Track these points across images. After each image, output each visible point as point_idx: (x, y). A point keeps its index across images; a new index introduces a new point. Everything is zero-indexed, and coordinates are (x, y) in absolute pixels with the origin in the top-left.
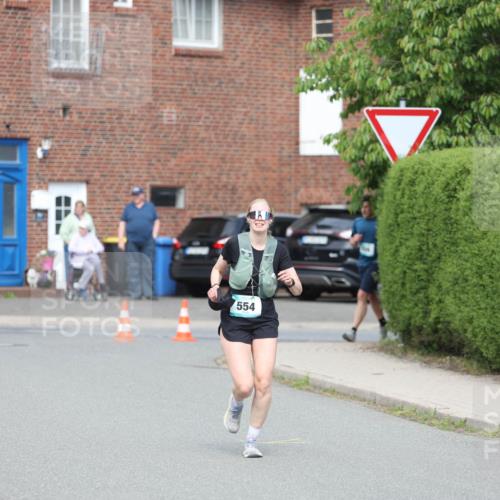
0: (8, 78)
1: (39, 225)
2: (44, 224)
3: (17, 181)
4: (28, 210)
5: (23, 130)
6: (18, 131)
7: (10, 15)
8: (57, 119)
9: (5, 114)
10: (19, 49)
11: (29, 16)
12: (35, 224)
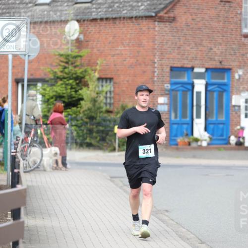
0: (221, 37)
1: (236, 113)
2: (238, 113)
3: (225, 91)
4: (230, 106)
5: (229, 64)
6: (226, 65)
7: (222, 5)
8: (245, 58)
9: (219, 56)
10: (227, 23)
11: (232, 6)
12: (234, 113)
